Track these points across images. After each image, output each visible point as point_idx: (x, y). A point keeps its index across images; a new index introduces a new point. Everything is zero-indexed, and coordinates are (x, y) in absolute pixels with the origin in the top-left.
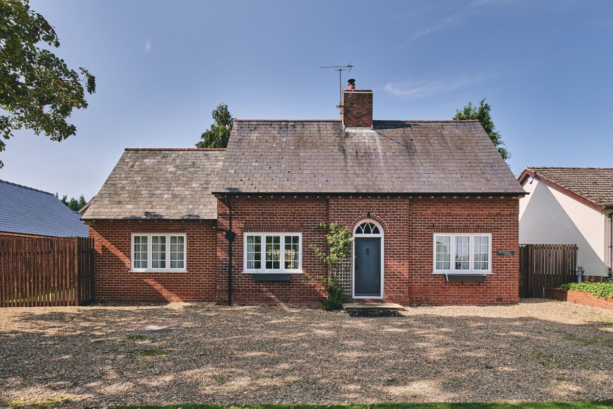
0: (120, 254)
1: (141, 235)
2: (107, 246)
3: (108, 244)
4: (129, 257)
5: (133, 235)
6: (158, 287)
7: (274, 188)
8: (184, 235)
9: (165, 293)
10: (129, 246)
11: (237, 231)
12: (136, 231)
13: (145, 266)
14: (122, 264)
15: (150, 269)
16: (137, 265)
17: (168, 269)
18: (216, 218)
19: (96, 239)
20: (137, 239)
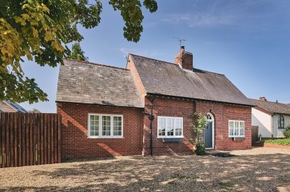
0: (81, 127)
1: (95, 114)
2: (71, 121)
3: (72, 120)
4: (87, 128)
5: (90, 115)
6: (106, 147)
7: (173, 94)
8: (122, 116)
9: (111, 151)
10: (87, 122)
11: (155, 115)
12: (92, 112)
13: (97, 134)
14: (82, 133)
15: (101, 136)
16: (92, 134)
17: (112, 136)
18: (143, 107)
19: (63, 116)
20: (92, 117)
